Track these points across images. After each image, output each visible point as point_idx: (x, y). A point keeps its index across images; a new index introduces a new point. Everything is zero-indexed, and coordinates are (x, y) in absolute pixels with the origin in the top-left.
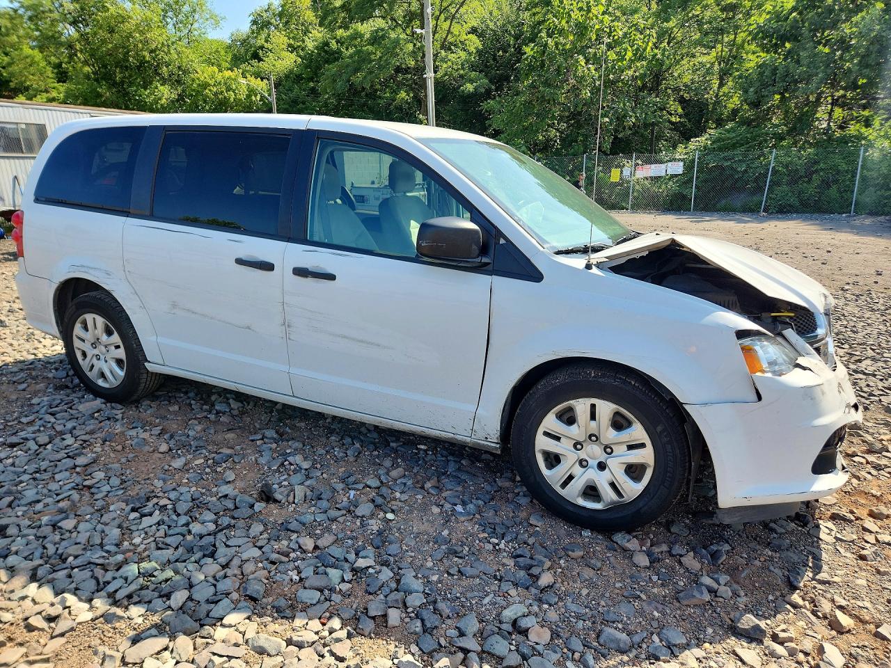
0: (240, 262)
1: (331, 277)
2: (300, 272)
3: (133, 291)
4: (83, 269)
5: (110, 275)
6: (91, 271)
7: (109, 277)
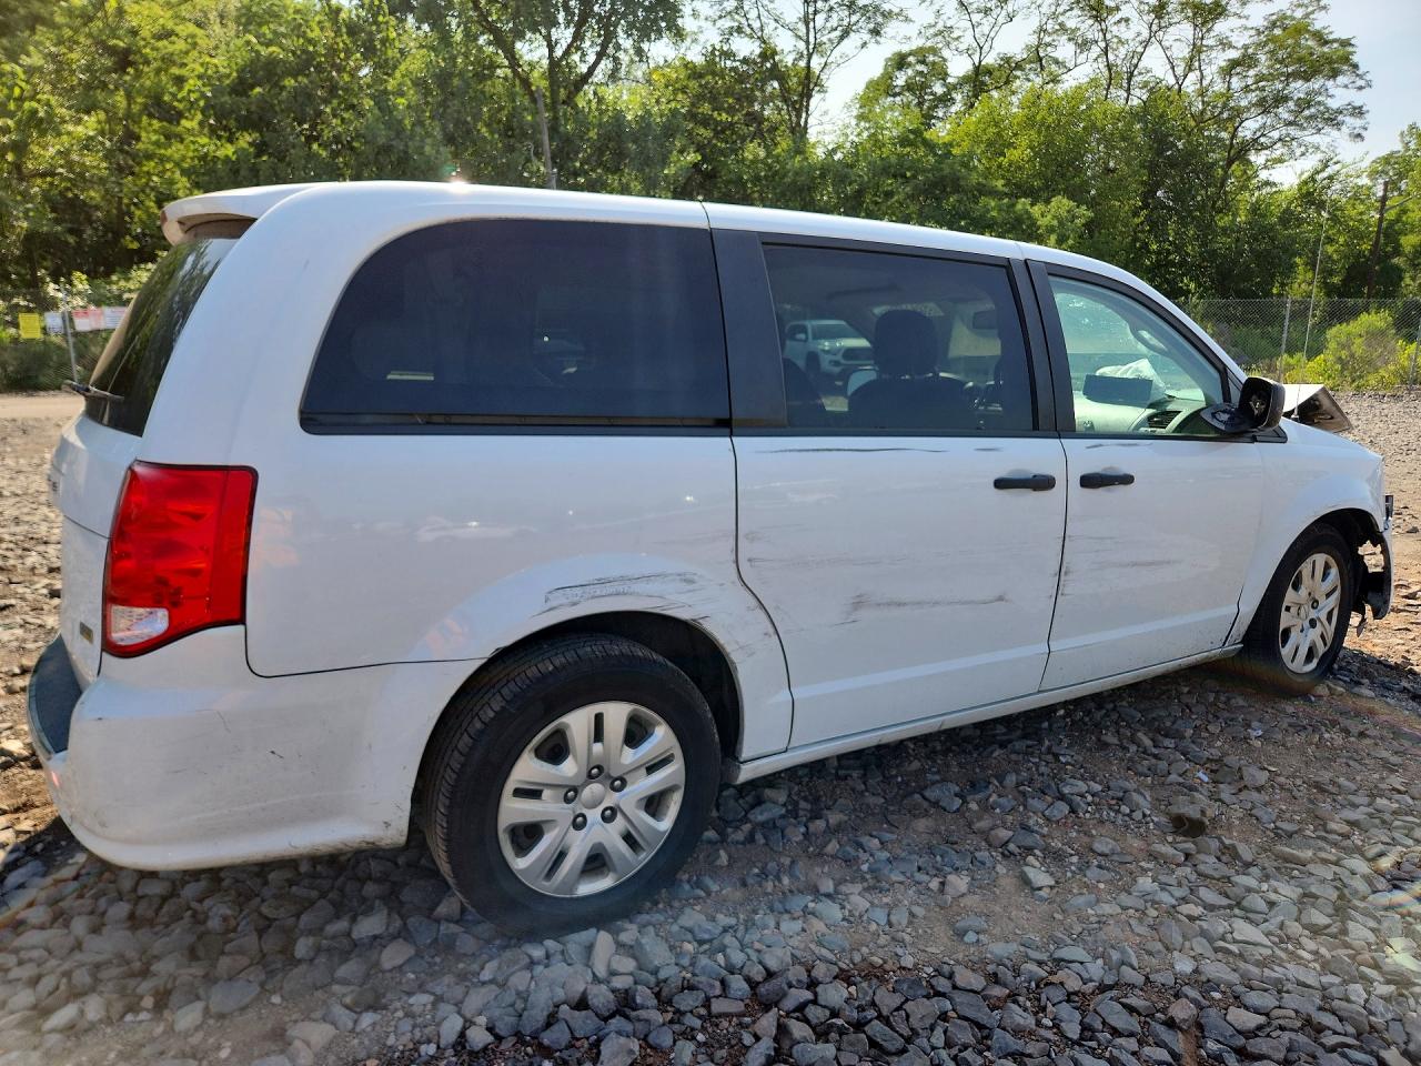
0: (1001, 484)
1: (1127, 480)
2: (1089, 481)
3: (754, 602)
4: (609, 589)
5: (691, 582)
6: (639, 587)
7: (691, 587)
